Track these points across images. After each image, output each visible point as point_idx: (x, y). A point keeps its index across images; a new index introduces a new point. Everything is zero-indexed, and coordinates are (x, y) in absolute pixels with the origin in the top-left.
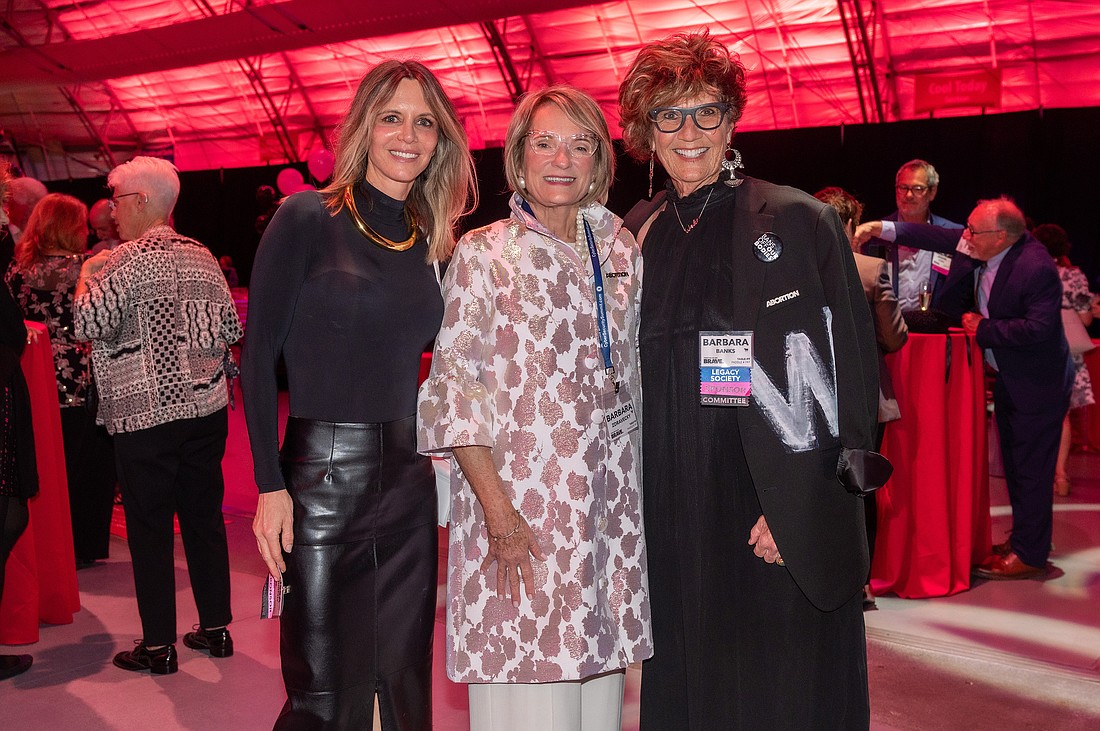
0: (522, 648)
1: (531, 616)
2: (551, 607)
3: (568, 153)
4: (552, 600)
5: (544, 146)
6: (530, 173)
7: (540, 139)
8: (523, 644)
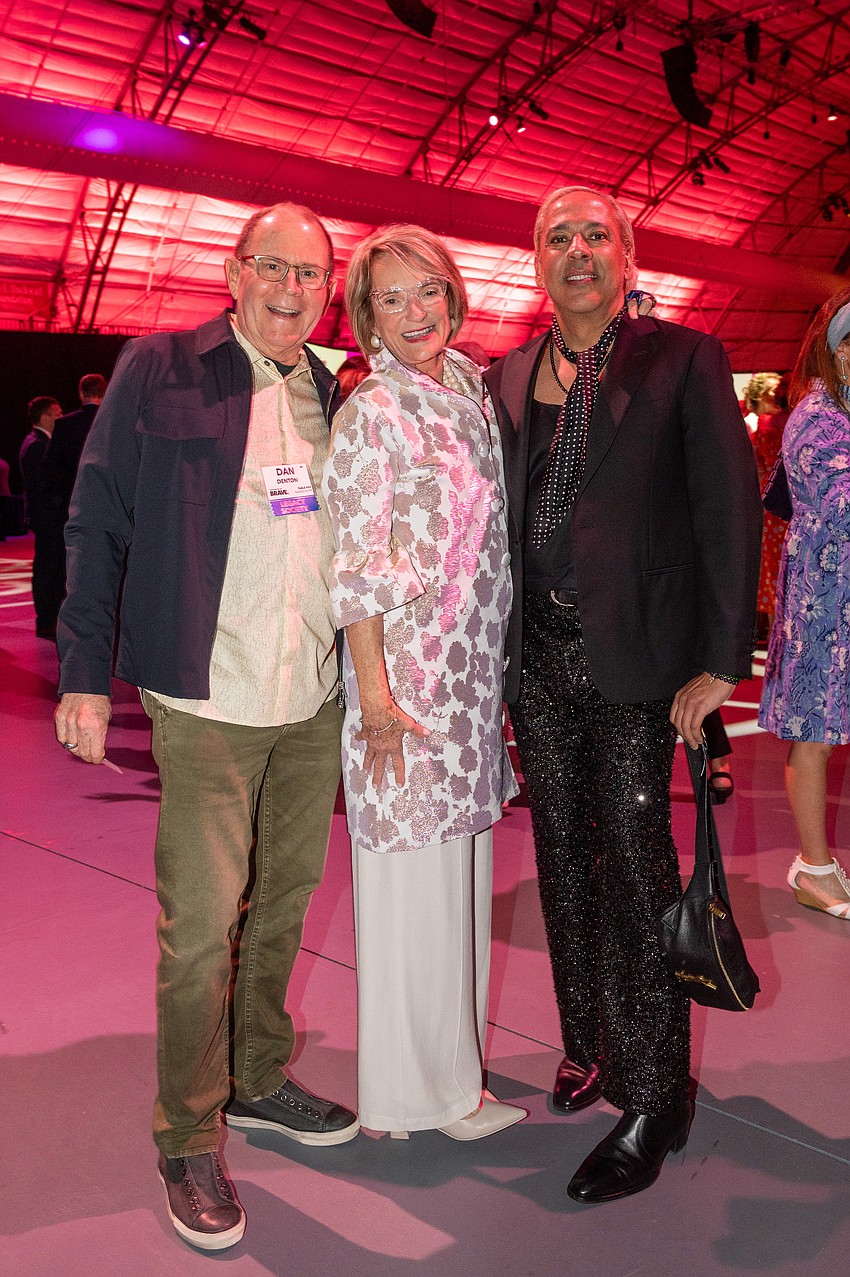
0: (456, 806)
1: (461, 773)
2: (479, 759)
3: (419, 304)
4: (479, 753)
5: (392, 302)
6: (387, 333)
7: (385, 297)
8: (457, 802)
